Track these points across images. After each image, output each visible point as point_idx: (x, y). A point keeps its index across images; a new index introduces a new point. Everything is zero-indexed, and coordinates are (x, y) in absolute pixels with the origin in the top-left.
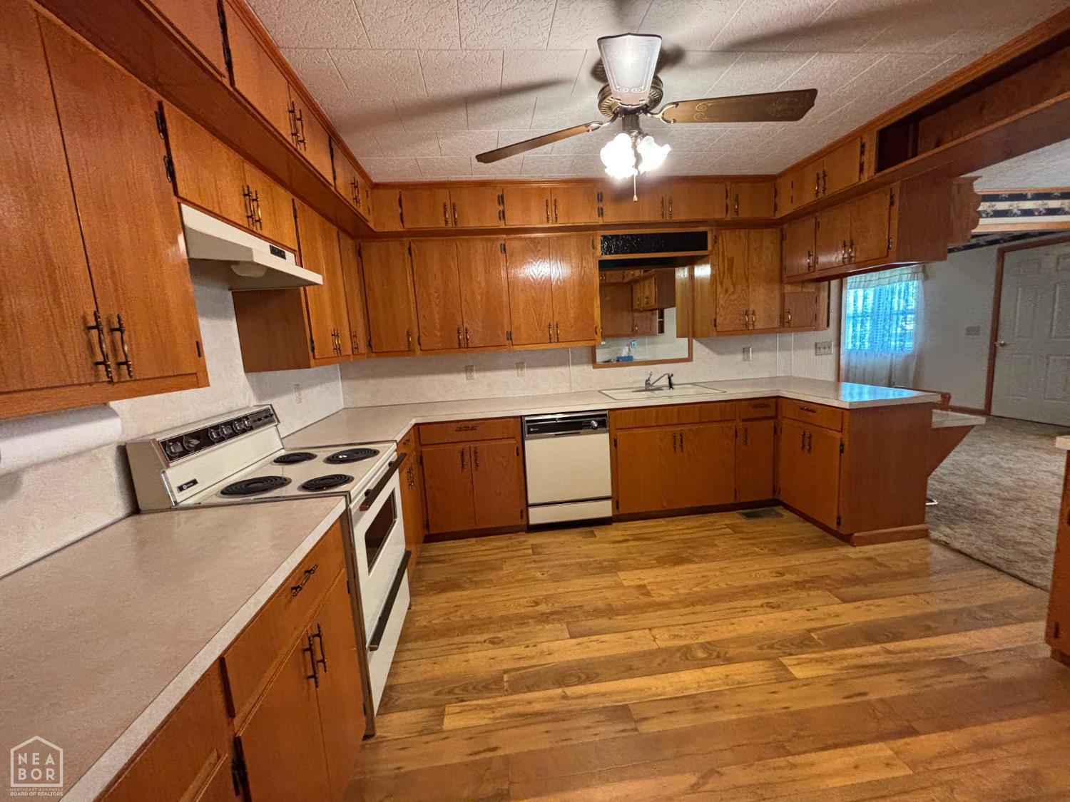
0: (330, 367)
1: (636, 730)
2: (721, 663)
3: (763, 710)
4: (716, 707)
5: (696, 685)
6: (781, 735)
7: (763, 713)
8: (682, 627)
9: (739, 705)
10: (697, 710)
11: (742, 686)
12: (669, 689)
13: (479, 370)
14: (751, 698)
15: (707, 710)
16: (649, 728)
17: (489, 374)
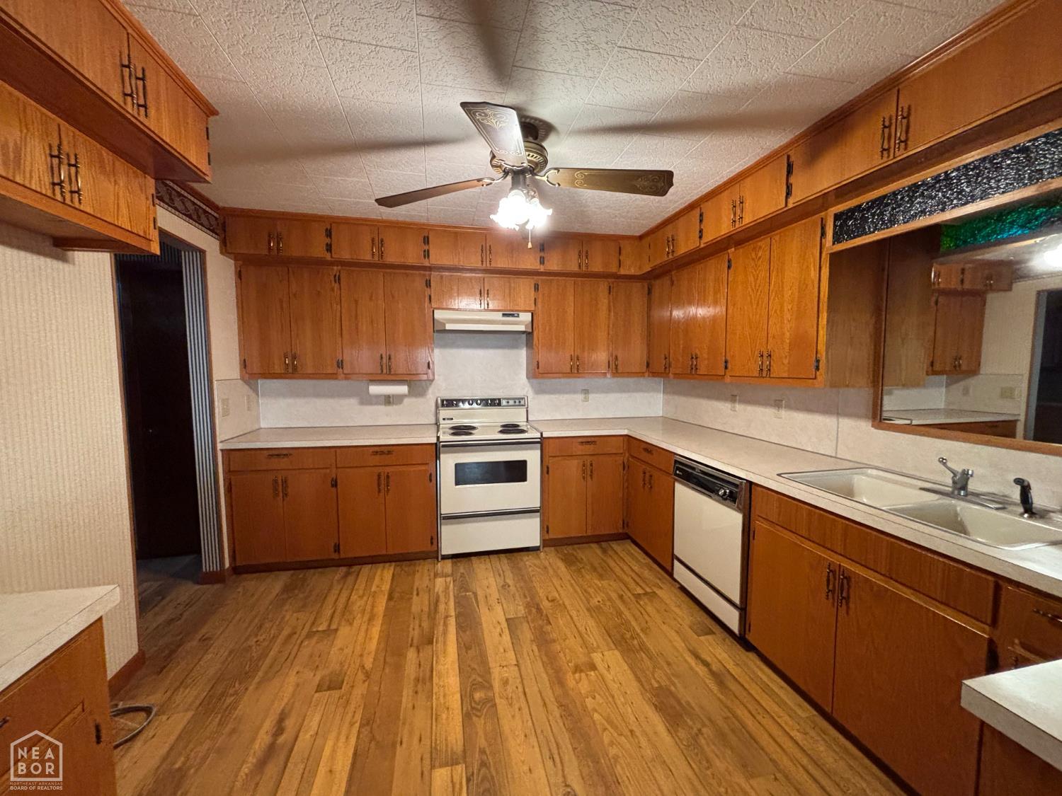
0: (657, 379)
1: (411, 646)
2: (465, 709)
3: (404, 724)
4: (416, 692)
5: (441, 683)
6: (378, 727)
7: (401, 722)
8: (520, 689)
9: (414, 707)
10: (417, 680)
11: (434, 716)
12: (440, 667)
13: (741, 402)
14: (420, 720)
15: (416, 686)
16: (411, 654)
17: (750, 408)
